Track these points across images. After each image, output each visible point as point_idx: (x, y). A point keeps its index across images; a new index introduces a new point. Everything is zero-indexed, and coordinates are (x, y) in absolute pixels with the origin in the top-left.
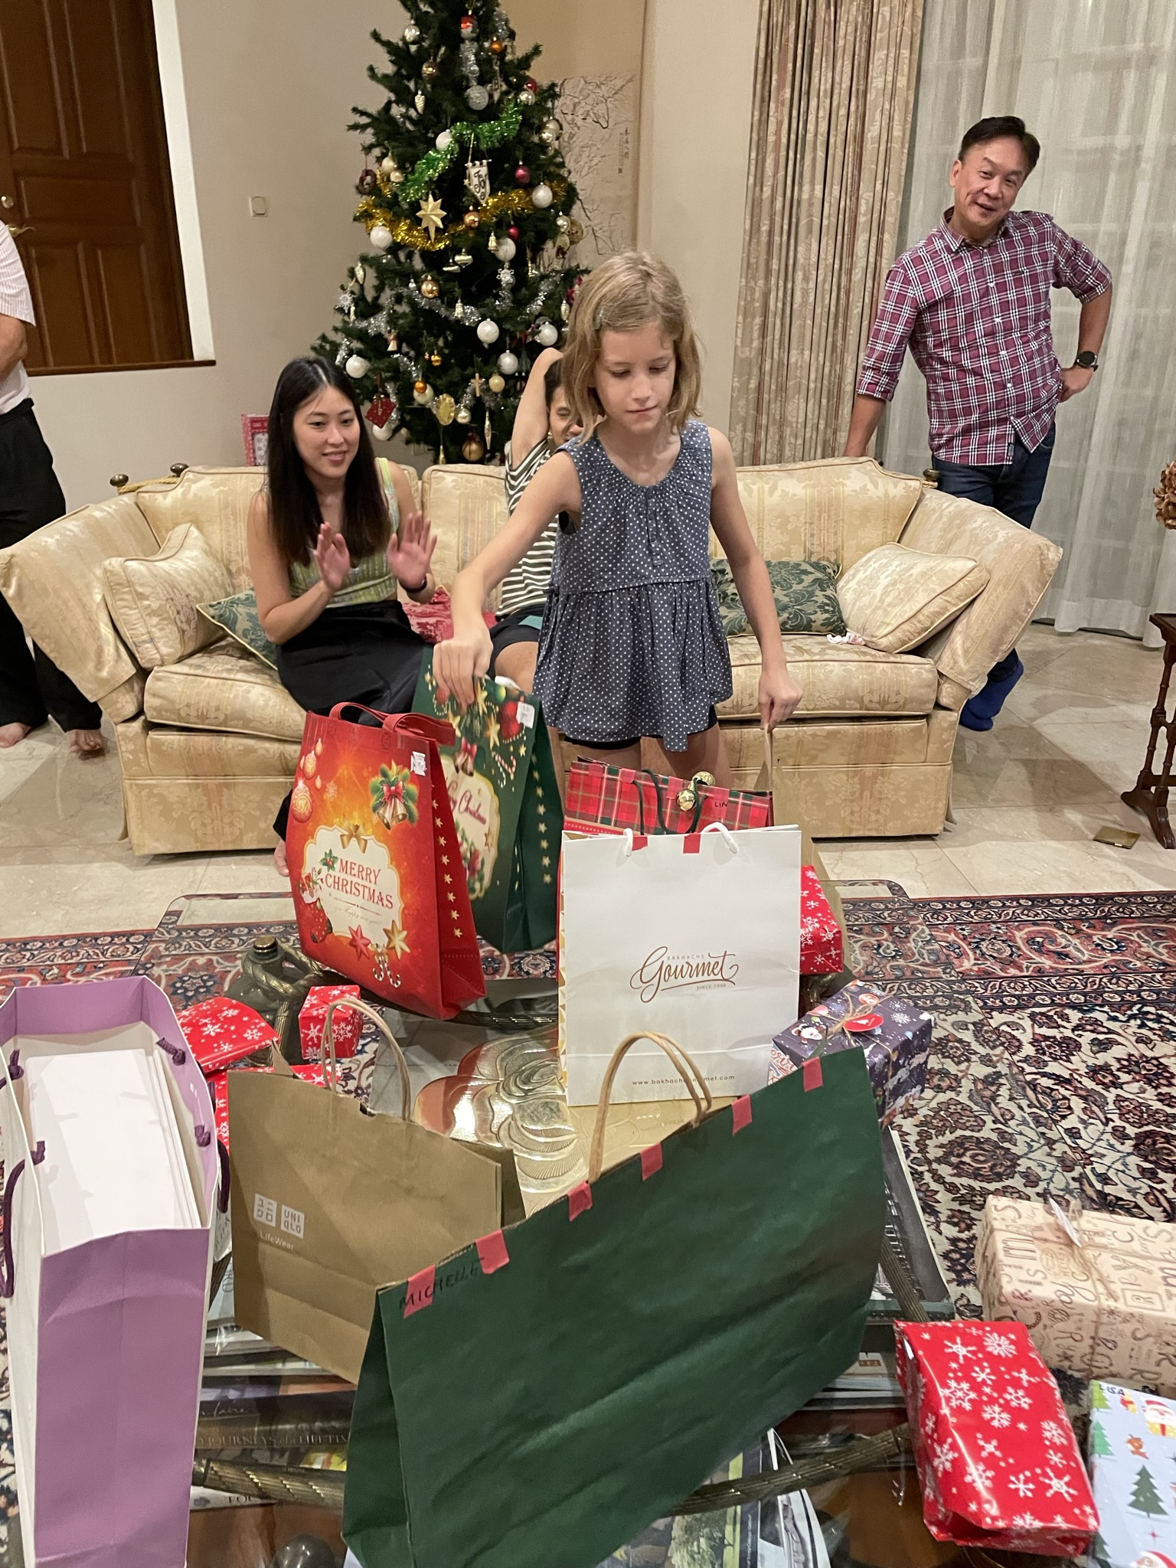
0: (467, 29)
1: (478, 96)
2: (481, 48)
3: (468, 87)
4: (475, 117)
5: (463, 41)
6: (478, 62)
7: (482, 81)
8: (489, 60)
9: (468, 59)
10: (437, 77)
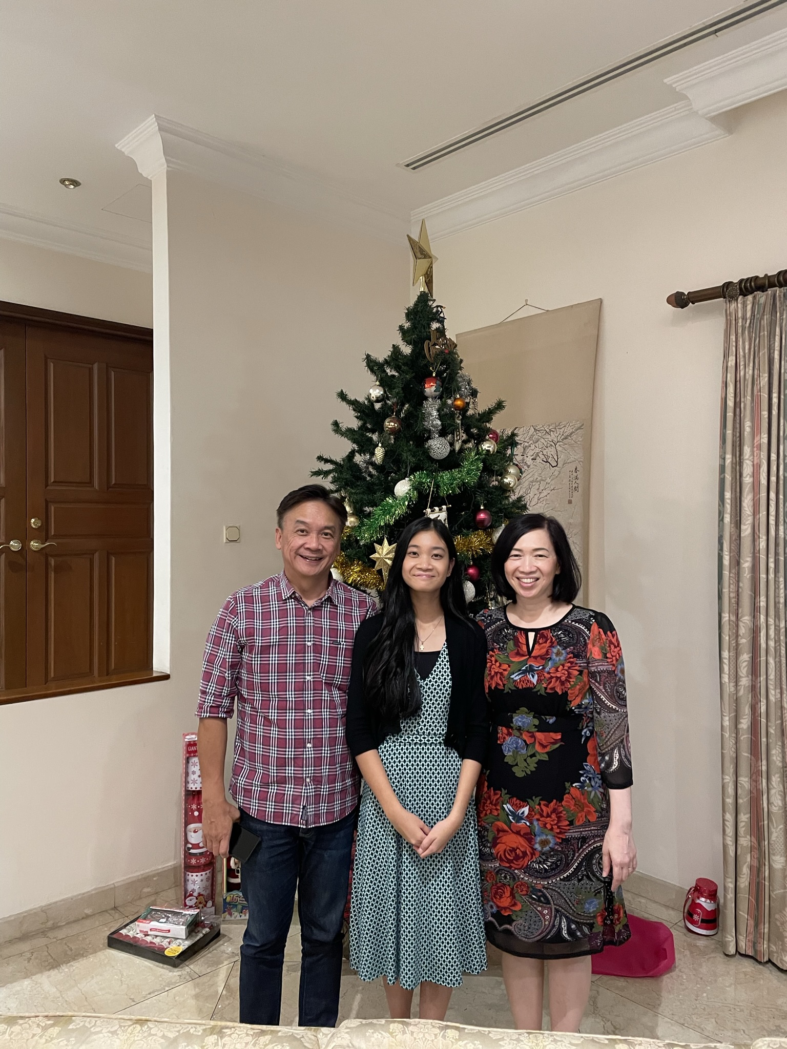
0: (431, 389)
1: (439, 447)
2: (444, 404)
3: (429, 438)
4: (436, 466)
5: (426, 398)
6: (441, 417)
7: (443, 433)
8: (452, 415)
9: (430, 414)
10: (399, 430)
